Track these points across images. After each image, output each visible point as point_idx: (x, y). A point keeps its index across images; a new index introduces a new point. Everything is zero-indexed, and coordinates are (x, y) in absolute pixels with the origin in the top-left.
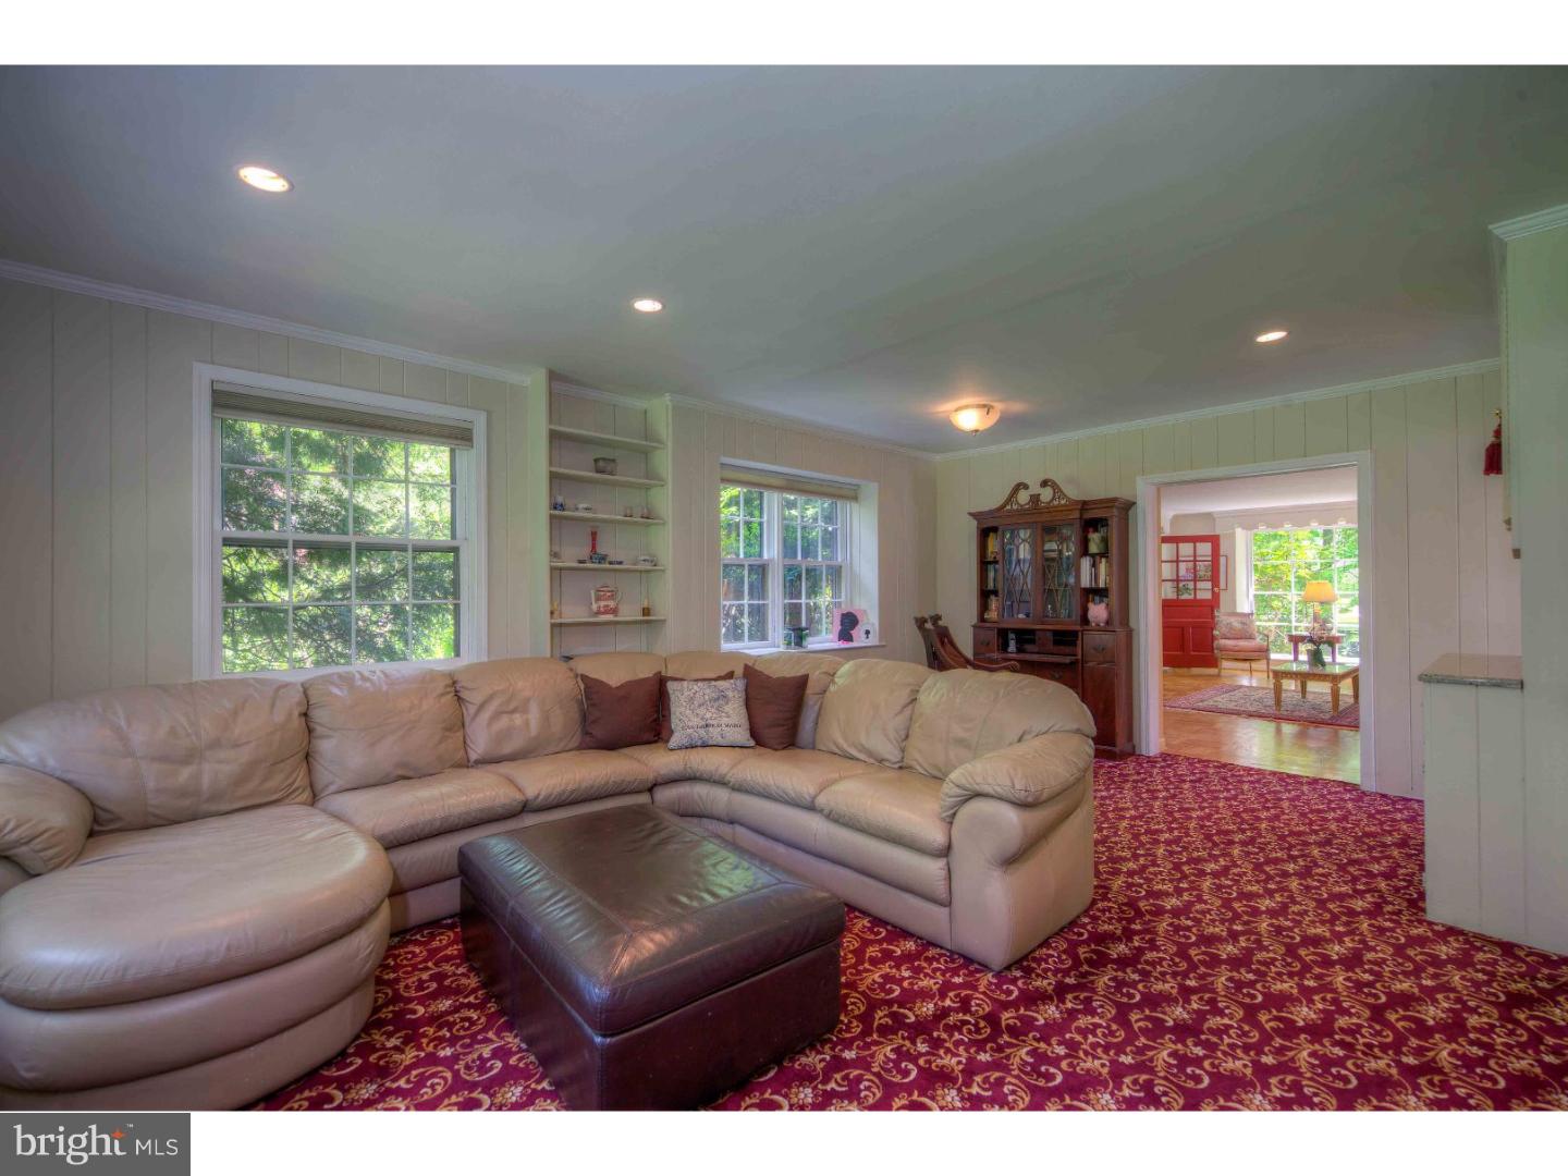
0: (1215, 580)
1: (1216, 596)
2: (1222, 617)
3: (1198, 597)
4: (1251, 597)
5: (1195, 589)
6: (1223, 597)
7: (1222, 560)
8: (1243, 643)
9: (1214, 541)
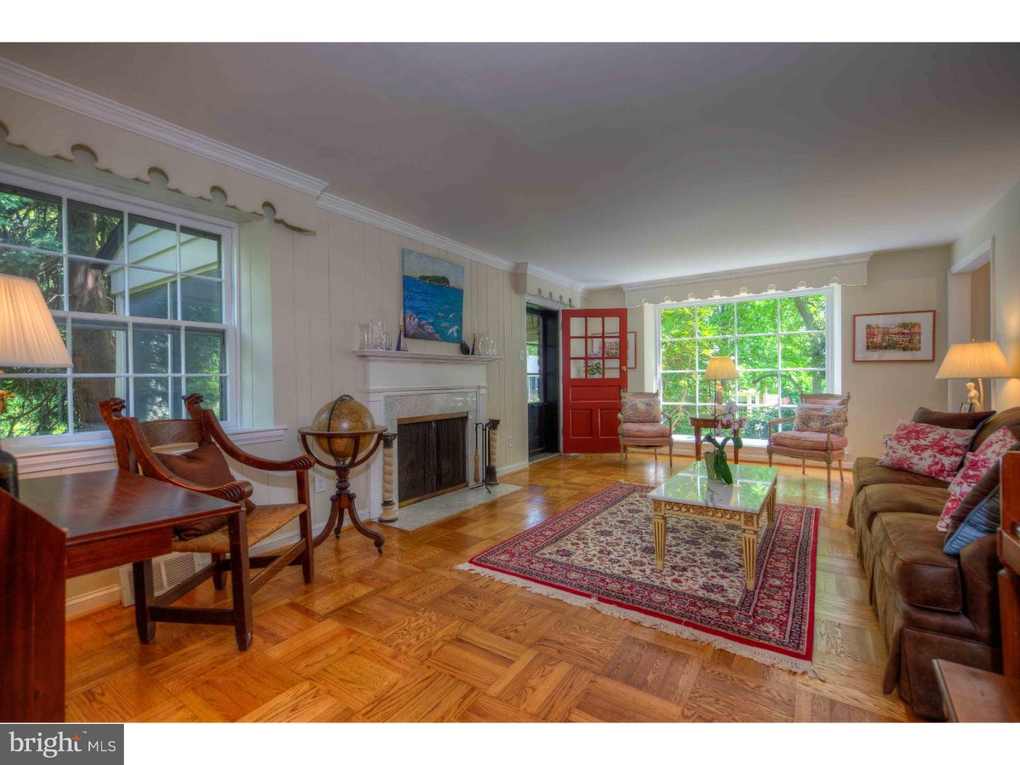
0: (623, 358)
1: (623, 374)
2: (629, 399)
3: (606, 377)
4: (659, 376)
5: (604, 368)
6: (631, 375)
7: (630, 338)
8: (647, 428)
9: (621, 314)
